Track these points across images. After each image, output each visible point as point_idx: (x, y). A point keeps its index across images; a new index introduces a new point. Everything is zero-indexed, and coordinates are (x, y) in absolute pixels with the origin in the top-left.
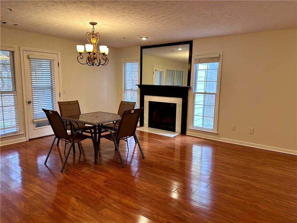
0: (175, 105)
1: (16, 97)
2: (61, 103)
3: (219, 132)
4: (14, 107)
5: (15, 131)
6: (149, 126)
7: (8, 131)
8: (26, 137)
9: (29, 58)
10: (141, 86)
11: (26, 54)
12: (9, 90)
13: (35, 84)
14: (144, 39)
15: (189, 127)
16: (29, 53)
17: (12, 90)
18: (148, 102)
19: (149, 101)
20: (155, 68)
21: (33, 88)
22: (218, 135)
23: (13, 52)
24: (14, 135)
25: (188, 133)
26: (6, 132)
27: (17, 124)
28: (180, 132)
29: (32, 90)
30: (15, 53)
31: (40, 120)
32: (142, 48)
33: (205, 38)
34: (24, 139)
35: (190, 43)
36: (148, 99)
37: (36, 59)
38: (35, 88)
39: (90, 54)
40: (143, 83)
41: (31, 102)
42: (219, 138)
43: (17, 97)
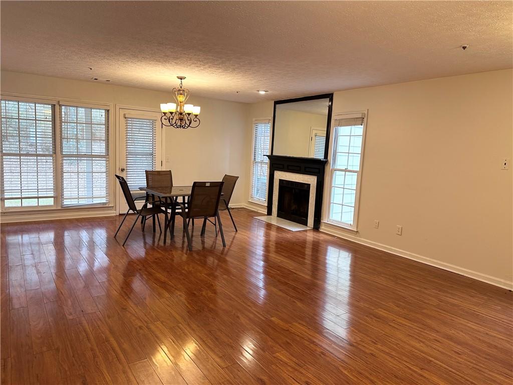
0: (309, 185)
1: (107, 163)
2: (149, 173)
3: (359, 230)
4: (105, 174)
5: (105, 201)
6: (278, 216)
7: (96, 201)
8: (116, 210)
9: (125, 118)
10: (272, 158)
11: (122, 112)
12: (102, 154)
13: (131, 149)
14: (262, 93)
15: (324, 220)
16: (126, 112)
17: (104, 154)
18: (278, 180)
19: (280, 180)
20: (314, 132)
21: (129, 154)
22: (357, 234)
23: (108, 111)
24: (102, 207)
25: (323, 228)
26: (95, 202)
27: (107, 193)
28: (313, 227)
29: (127, 155)
30: (110, 111)
31: (134, 192)
32: (277, 103)
33: (344, 90)
34: (113, 213)
35: (329, 96)
36: (279, 175)
37: (133, 118)
38: (130, 154)
39: (172, 114)
40: (274, 154)
41: (124, 169)
42: (358, 238)
43: (109, 163)
